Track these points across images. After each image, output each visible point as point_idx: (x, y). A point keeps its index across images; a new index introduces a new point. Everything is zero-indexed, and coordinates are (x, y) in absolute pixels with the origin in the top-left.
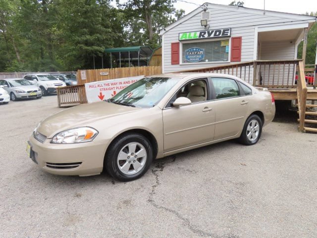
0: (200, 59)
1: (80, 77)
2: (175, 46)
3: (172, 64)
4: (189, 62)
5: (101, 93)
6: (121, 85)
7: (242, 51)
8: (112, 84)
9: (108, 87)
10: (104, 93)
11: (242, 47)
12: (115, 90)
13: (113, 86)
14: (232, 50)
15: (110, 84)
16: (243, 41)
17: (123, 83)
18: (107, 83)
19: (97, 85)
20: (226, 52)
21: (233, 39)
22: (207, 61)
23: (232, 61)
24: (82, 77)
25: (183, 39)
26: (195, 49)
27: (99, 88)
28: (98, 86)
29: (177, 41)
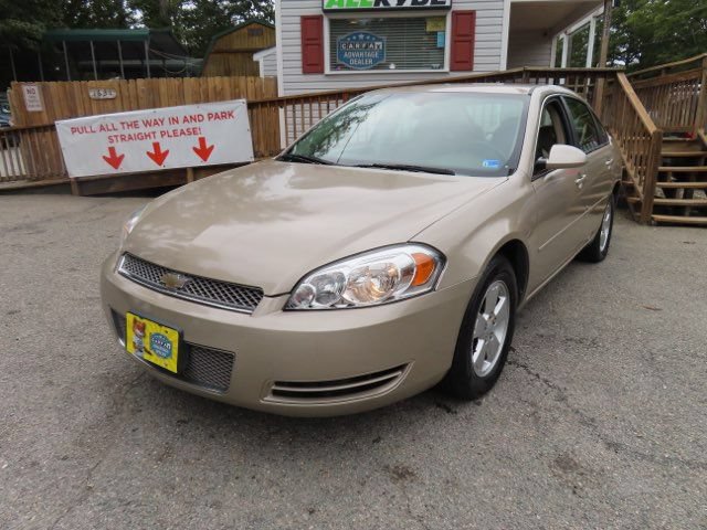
0: (375, 60)
1: (22, 104)
2: (310, 25)
3: (305, 72)
4: (349, 69)
5: (112, 150)
6: (175, 126)
7: (477, 45)
8: (147, 123)
9: (133, 131)
10: (120, 148)
11: (477, 37)
12: (158, 139)
13: (148, 130)
14: (454, 42)
15: (140, 123)
16: (478, 21)
17: (181, 120)
18: (129, 120)
19: (95, 127)
20: (439, 45)
21: (457, 14)
22: (392, 66)
23: (452, 70)
24: (28, 103)
25: (335, 7)
26: (361, 36)
27: (105, 134)
28: (102, 128)
29: (318, 12)
